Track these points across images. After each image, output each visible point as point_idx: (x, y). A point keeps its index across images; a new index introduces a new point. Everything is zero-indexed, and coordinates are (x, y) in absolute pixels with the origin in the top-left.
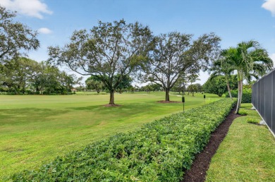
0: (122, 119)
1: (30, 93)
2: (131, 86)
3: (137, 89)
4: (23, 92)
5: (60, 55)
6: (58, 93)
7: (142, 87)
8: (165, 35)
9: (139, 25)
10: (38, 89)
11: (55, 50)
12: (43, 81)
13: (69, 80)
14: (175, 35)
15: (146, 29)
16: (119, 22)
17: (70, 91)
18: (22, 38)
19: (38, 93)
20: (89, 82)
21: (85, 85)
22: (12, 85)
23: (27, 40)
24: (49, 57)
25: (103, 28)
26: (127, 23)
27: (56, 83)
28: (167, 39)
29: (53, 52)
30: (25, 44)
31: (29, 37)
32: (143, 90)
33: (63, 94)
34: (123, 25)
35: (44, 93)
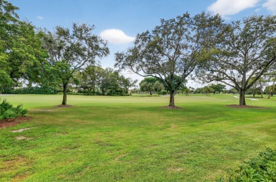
0: (195, 124)
1: (98, 94)
2: (186, 88)
3: (192, 91)
4: (94, 93)
5: (124, 59)
6: (118, 95)
7: (198, 89)
8: (238, 22)
9: (206, 15)
10: (103, 91)
11: (121, 54)
12: (107, 84)
13: (126, 82)
14: (254, 19)
15: (216, 17)
16: (182, 16)
17: (127, 92)
18: (97, 47)
19: (103, 95)
20: (142, 84)
21: (139, 88)
22: (87, 88)
23: (101, 49)
24: (116, 62)
25: (165, 27)
26: (192, 16)
27: (117, 86)
28: (242, 26)
29: (119, 57)
30: (99, 52)
31: (101, 46)
32: (199, 91)
33: (122, 95)
34: (186, 18)
35: (109, 95)
